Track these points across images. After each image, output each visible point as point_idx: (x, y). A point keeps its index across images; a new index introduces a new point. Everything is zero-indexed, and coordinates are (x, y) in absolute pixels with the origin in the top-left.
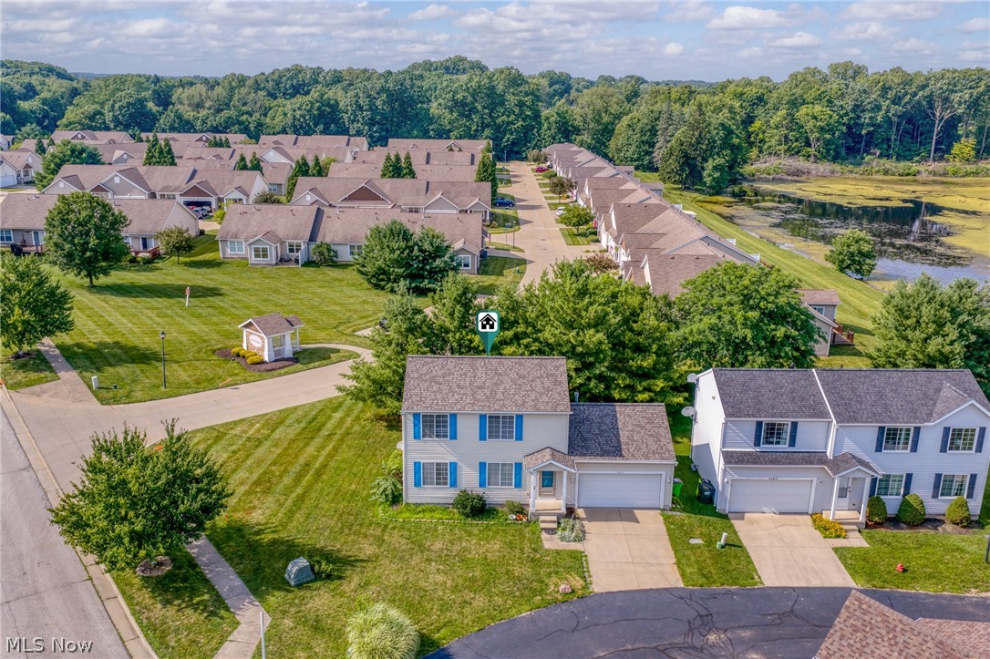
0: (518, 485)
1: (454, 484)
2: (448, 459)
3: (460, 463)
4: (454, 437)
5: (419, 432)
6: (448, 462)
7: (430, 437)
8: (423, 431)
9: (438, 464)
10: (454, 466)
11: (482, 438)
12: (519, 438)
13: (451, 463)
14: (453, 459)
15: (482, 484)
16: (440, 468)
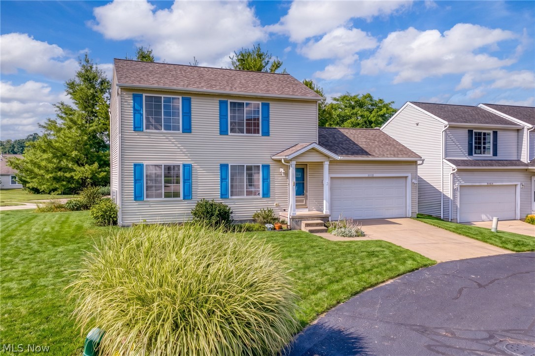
0: (267, 194)
1: (188, 196)
2: (179, 160)
3: (196, 166)
4: (187, 129)
5: (141, 121)
6: (180, 163)
7: (156, 128)
8: (147, 119)
9: (166, 167)
10: (188, 168)
11: (223, 132)
12: (266, 132)
13: (184, 166)
14: (188, 162)
15: (224, 195)
16: (170, 171)
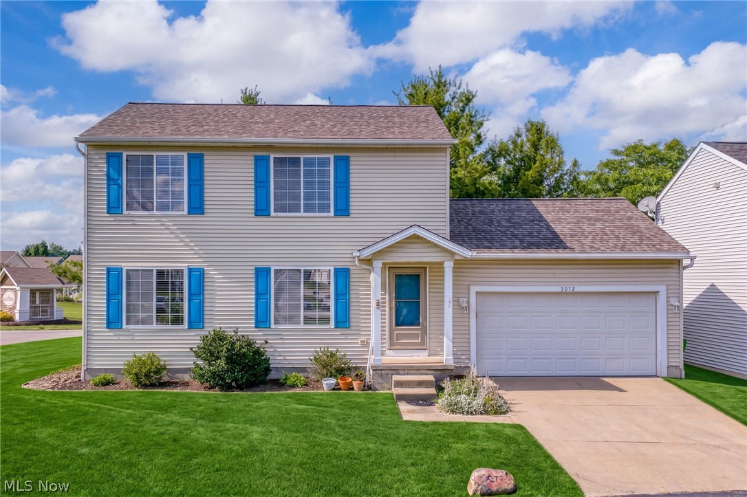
0: (343, 321)
1: (197, 322)
2: (183, 260)
3: (211, 272)
4: (197, 207)
5: (120, 197)
6: (183, 266)
7: (145, 209)
8: (128, 193)
9: (161, 274)
10: (198, 276)
11: (261, 210)
12: (343, 209)
13: (190, 271)
14: (197, 263)
15: (261, 321)
16: (166, 281)
